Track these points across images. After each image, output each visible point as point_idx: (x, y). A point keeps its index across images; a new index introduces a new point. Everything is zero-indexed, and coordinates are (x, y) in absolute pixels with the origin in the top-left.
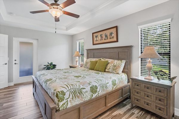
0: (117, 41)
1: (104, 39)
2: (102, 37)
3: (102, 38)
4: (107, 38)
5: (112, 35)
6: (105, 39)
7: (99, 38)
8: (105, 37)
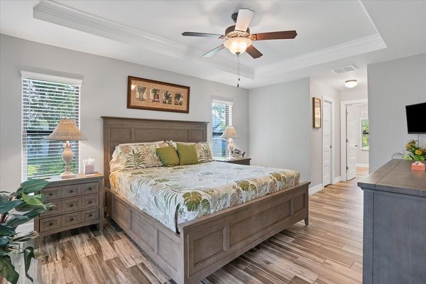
0: (187, 112)
1: (161, 102)
2: (158, 96)
3: (158, 98)
4: (170, 101)
5: (179, 99)
6: (165, 103)
7: (148, 95)
8: (164, 98)
